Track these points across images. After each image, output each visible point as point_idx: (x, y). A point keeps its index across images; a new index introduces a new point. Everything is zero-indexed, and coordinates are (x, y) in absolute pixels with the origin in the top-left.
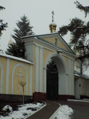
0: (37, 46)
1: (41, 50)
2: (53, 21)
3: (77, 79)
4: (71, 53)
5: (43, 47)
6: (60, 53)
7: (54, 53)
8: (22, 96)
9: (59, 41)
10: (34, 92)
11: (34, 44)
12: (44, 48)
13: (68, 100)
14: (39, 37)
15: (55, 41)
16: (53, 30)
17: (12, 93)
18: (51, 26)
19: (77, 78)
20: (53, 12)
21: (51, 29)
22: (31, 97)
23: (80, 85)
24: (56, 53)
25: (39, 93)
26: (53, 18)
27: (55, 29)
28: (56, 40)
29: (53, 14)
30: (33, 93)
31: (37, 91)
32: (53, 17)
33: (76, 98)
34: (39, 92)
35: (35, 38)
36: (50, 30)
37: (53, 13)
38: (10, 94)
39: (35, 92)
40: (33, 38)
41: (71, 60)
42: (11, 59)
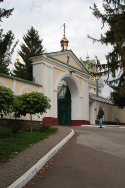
1: (51, 70)
2: (64, 36)
3: (93, 102)
4: (85, 72)
5: (53, 66)
6: (73, 73)
7: (66, 73)
9: (71, 59)
10: (44, 117)
11: (42, 63)
12: (55, 68)
13: (82, 125)
14: (49, 55)
15: (67, 59)
16: (64, 46)
18: (62, 42)
20: (64, 24)
21: (62, 45)
22: (41, 123)
23: (95, 109)
24: (68, 73)
26: (65, 32)
27: (67, 46)
28: (68, 57)
29: (65, 27)
31: (47, 116)
32: (64, 30)
33: (91, 123)
34: (50, 117)
35: (44, 56)
37: (64, 26)
40: (41, 56)
41: (86, 81)
42: (17, 80)
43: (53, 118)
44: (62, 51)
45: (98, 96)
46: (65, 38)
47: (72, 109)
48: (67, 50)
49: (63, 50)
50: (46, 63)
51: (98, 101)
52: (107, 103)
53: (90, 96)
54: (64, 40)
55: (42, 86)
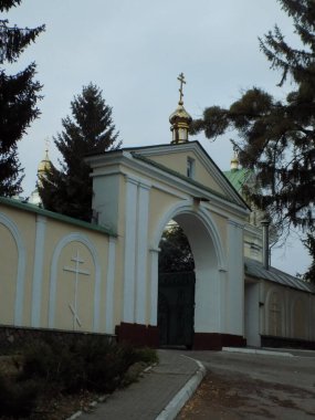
0: (133, 182)
1: (144, 194)
2: (181, 104)
4: (234, 202)
5: (150, 183)
6: (202, 203)
7: (183, 203)
8: (80, 335)
9: (197, 165)
10: (119, 324)
11: (120, 173)
12: (153, 187)
13: (224, 349)
14: (137, 153)
15: (186, 166)
16: (180, 131)
17: (52, 325)
18: (175, 120)
19: (252, 280)
20: (182, 75)
21: (175, 129)
23: (261, 304)
24: (189, 201)
26: (182, 95)
27: (188, 129)
28: (190, 161)
29: (182, 82)
30: (117, 327)
31: (129, 320)
32: (180, 91)
33: (249, 343)
34: (135, 324)
35: (127, 154)
36: (172, 130)
37: (181, 78)
38: (44, 326)
39: (122, 323)
40: (119, 154)
41: (236, 225)
42: (50, 218)
43: (144, 326)
44: (172, 143)
45: (267, 267)
46: (181, 111)
47: (196, 301)
48: (187, 142)
49: (176, 142)
50: (130, 174)
51: (267, 280)
52: (291, 288)
53: (246, 267)
54: (180, 115)
55: (116, 236)
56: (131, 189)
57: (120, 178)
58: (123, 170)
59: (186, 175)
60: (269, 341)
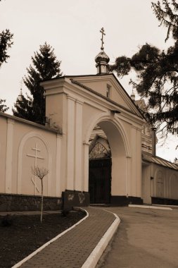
0: (72, 99)
1: (80, 107)
2: (102, 49)
3: (147, 166)
4: (136, 114)
5: (83, 100)
6: (116, 114)
7: (104, 114)
8: (39, 198)
9: (113, 90)
10: (64, 190)
11: (63, 93)
12: (85, 103)
13: (130, 206)
14: (75, 79)
15: (106, 90)
16: (102, 67)
17: (20, 192)
18: (98, 60)
19: (147, 163)
20: (102, 29)
21: (99, 66)
22: (59, 201)
23: (152, 178)
24: (108, 113)
25: (75, 192)
26: (103, 43)
27: (107, 66)
28: (109, 87)
29: (103, 34)
30: (63, 193)
31: (70, 188)
32: (102, 40)
33: (144, 202)
35: (67, 80)
36: (97, 67)
37: (102, 31)
38: (14, 192)
39: (66, 190)
40: (62, 80)
41: (137, 129)
42: (16, 121)
44: (97, 75)
45: (154, 156)
46: (102, 53)
47: (113, 176)
48: (106, 74)
49: (100, 74)
50: (70, 94)
51: (155, 163)
52: (169, 168)
53: (142, 156)
54: (102, 56)
55: (61, 134)
56: (71, 104)
57: (64, 96)
58: (65, 91)
59: (105, 95)
60: (156, 201)
